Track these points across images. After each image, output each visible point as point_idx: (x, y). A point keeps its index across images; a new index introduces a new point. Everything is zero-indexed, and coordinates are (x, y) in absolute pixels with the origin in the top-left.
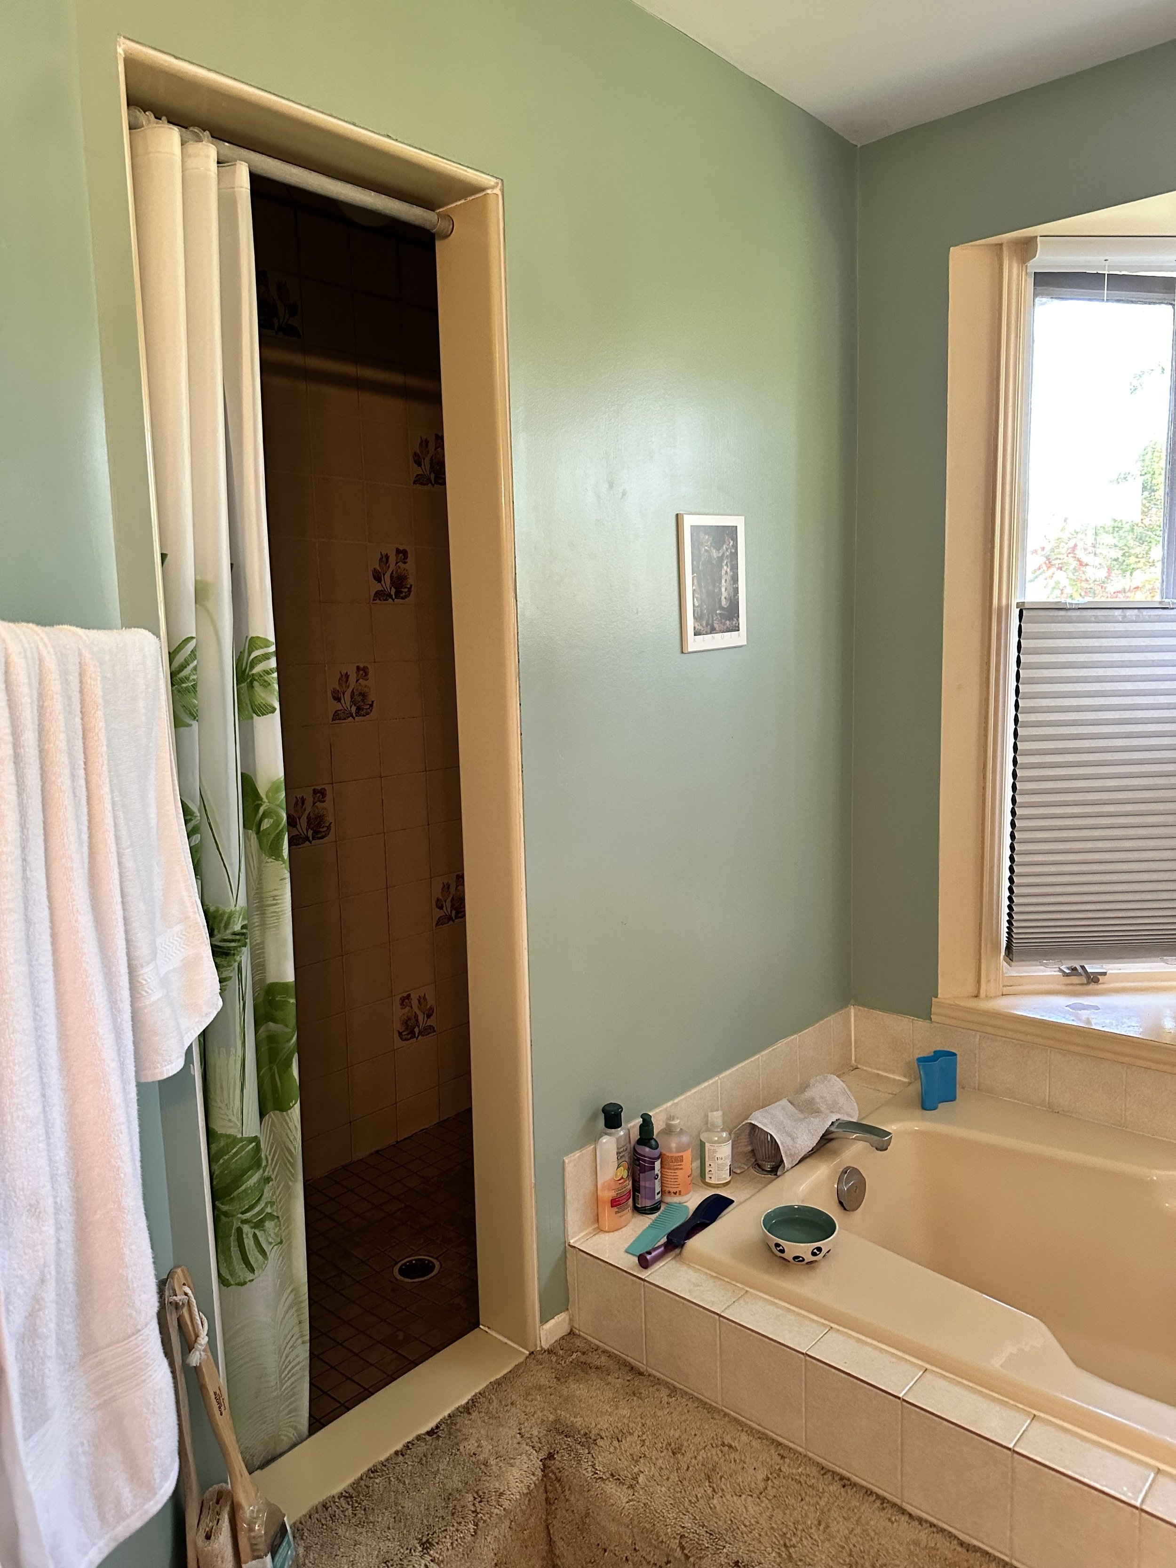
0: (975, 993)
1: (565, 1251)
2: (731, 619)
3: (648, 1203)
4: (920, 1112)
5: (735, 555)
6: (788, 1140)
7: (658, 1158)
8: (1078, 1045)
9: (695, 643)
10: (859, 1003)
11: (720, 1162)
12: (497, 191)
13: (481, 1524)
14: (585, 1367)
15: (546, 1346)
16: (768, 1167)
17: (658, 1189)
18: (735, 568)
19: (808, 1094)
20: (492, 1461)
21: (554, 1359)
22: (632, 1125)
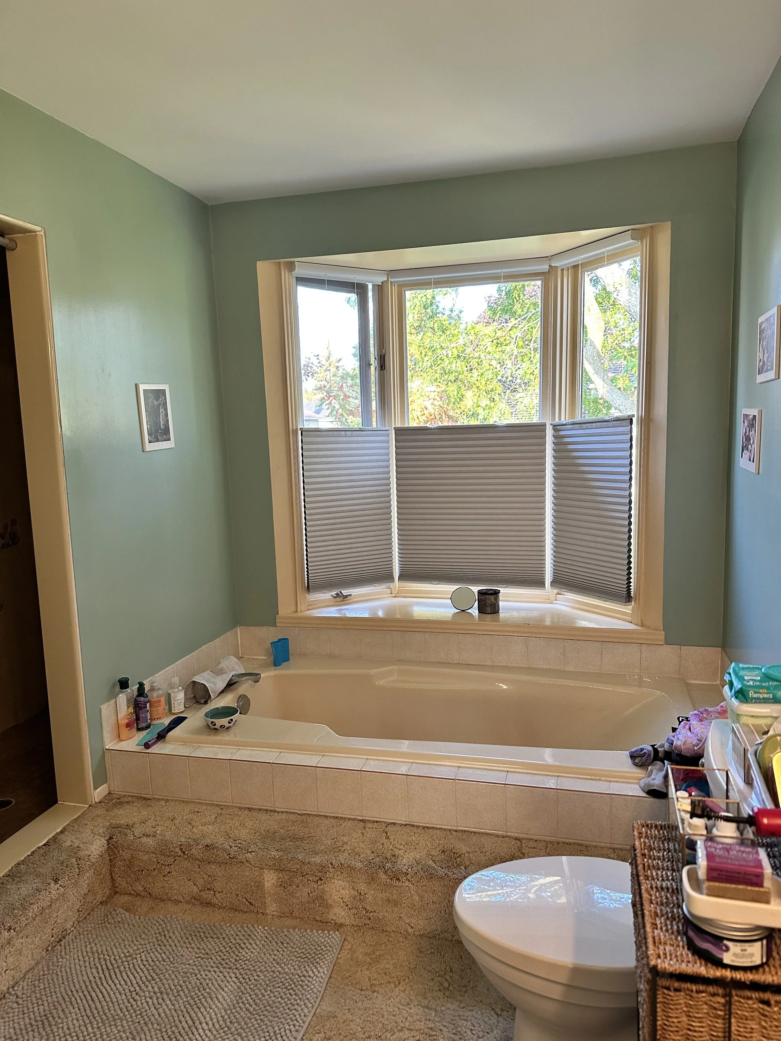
0: (295, 610)
1: (104, 753)
2: (166, 435)
3: (144, 725)
4: (274, 668)
5: (165, 404)
6: (212, 685)
7: (148, 702)
8: (339, 625)
9: (149, 447)
10: (241, 625)
11: (179, 701)
12: (42, 233)
13: (81, 869)
14: (121, 803)
15: (97, 800)
16: (203, 701)
17: (149, 717)
18: (166, 409)
19: (220, 666)
20: (81, 845)
21: (103, 804)
22: (133, 689)
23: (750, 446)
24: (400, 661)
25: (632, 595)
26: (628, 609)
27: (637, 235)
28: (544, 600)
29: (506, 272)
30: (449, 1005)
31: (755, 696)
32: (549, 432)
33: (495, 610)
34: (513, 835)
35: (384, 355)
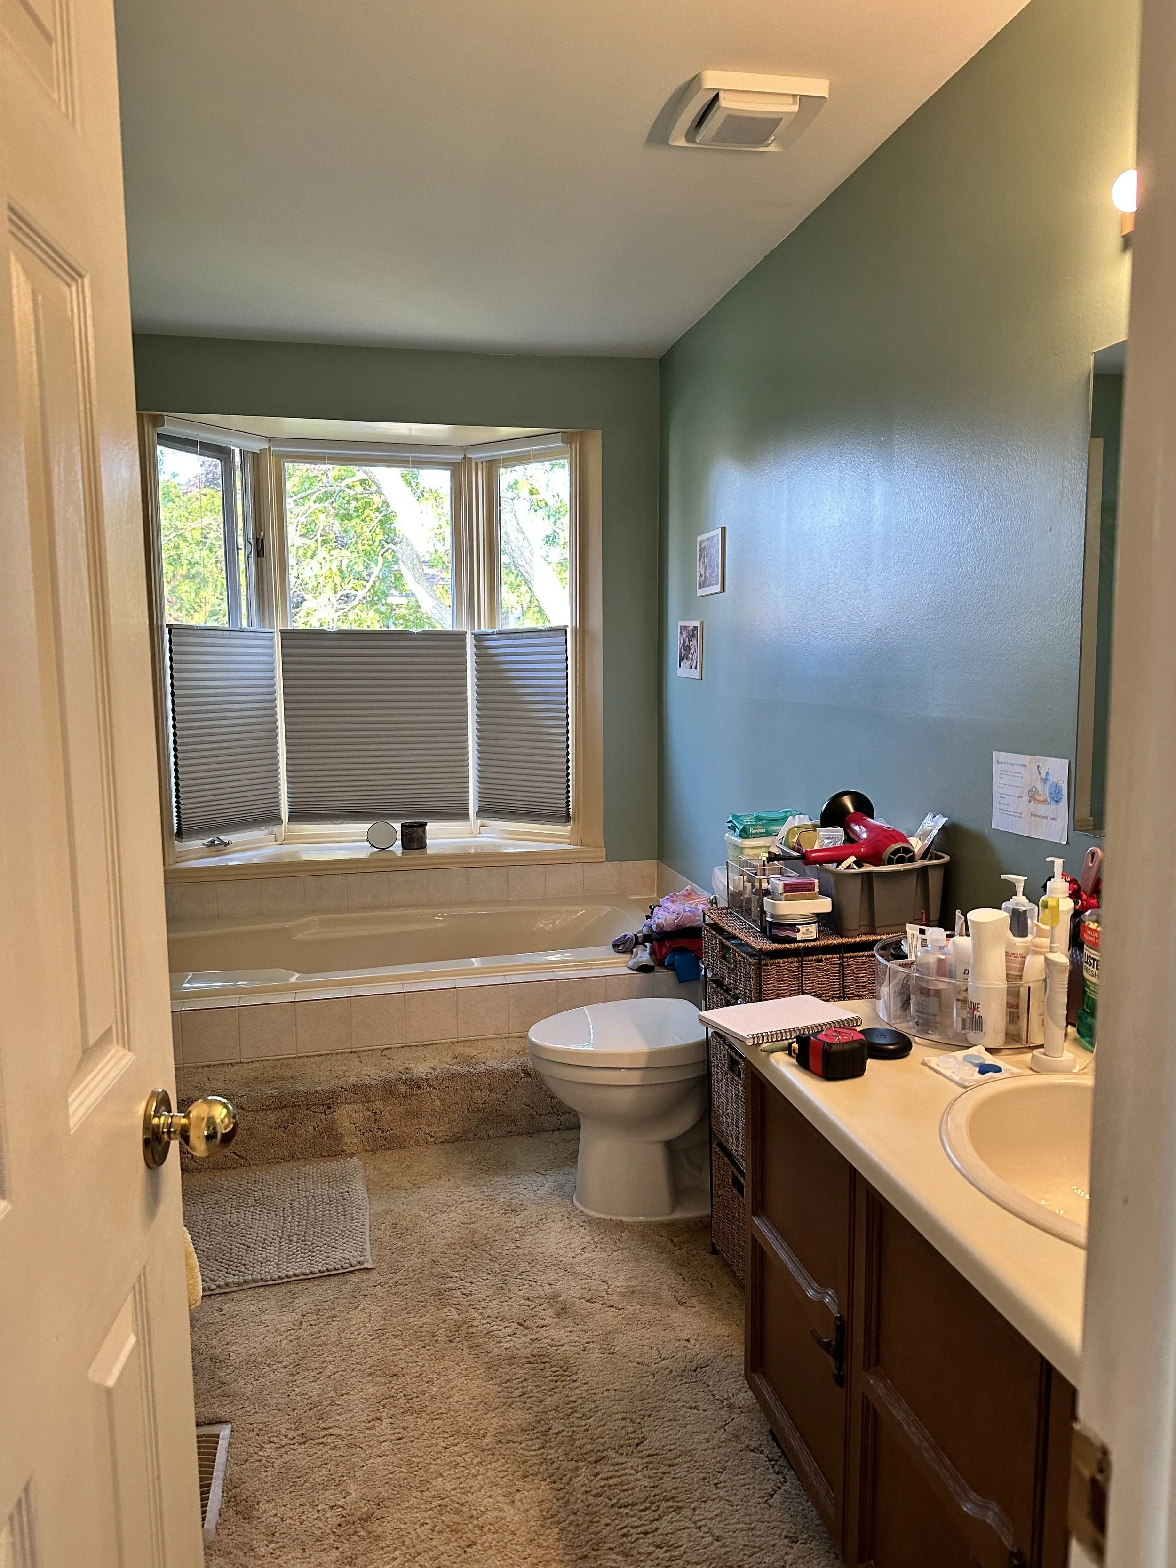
23: (690, 656)
24: (315, 912)
25: (571, 815)
26: (564, 830)
27: (568, 439)
28: (466, 835)
29: (415, 457)
30: (497, 1179)
31: (754, 831)
32: (470, 642)
33: (422, 845)
34: (515, 1035)
35: (263, 539)
